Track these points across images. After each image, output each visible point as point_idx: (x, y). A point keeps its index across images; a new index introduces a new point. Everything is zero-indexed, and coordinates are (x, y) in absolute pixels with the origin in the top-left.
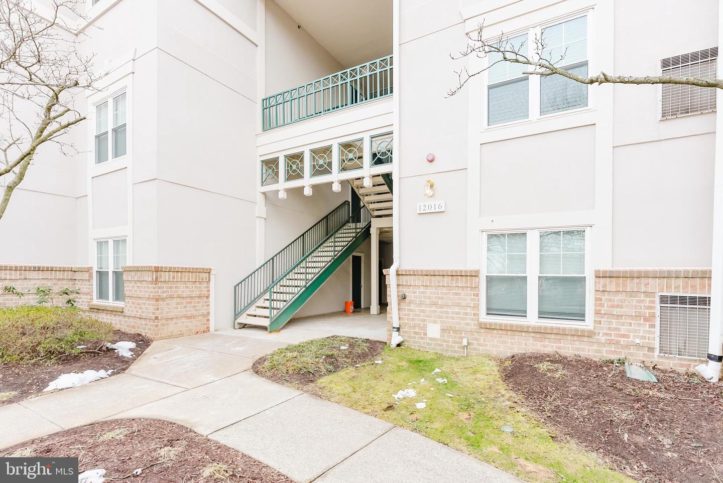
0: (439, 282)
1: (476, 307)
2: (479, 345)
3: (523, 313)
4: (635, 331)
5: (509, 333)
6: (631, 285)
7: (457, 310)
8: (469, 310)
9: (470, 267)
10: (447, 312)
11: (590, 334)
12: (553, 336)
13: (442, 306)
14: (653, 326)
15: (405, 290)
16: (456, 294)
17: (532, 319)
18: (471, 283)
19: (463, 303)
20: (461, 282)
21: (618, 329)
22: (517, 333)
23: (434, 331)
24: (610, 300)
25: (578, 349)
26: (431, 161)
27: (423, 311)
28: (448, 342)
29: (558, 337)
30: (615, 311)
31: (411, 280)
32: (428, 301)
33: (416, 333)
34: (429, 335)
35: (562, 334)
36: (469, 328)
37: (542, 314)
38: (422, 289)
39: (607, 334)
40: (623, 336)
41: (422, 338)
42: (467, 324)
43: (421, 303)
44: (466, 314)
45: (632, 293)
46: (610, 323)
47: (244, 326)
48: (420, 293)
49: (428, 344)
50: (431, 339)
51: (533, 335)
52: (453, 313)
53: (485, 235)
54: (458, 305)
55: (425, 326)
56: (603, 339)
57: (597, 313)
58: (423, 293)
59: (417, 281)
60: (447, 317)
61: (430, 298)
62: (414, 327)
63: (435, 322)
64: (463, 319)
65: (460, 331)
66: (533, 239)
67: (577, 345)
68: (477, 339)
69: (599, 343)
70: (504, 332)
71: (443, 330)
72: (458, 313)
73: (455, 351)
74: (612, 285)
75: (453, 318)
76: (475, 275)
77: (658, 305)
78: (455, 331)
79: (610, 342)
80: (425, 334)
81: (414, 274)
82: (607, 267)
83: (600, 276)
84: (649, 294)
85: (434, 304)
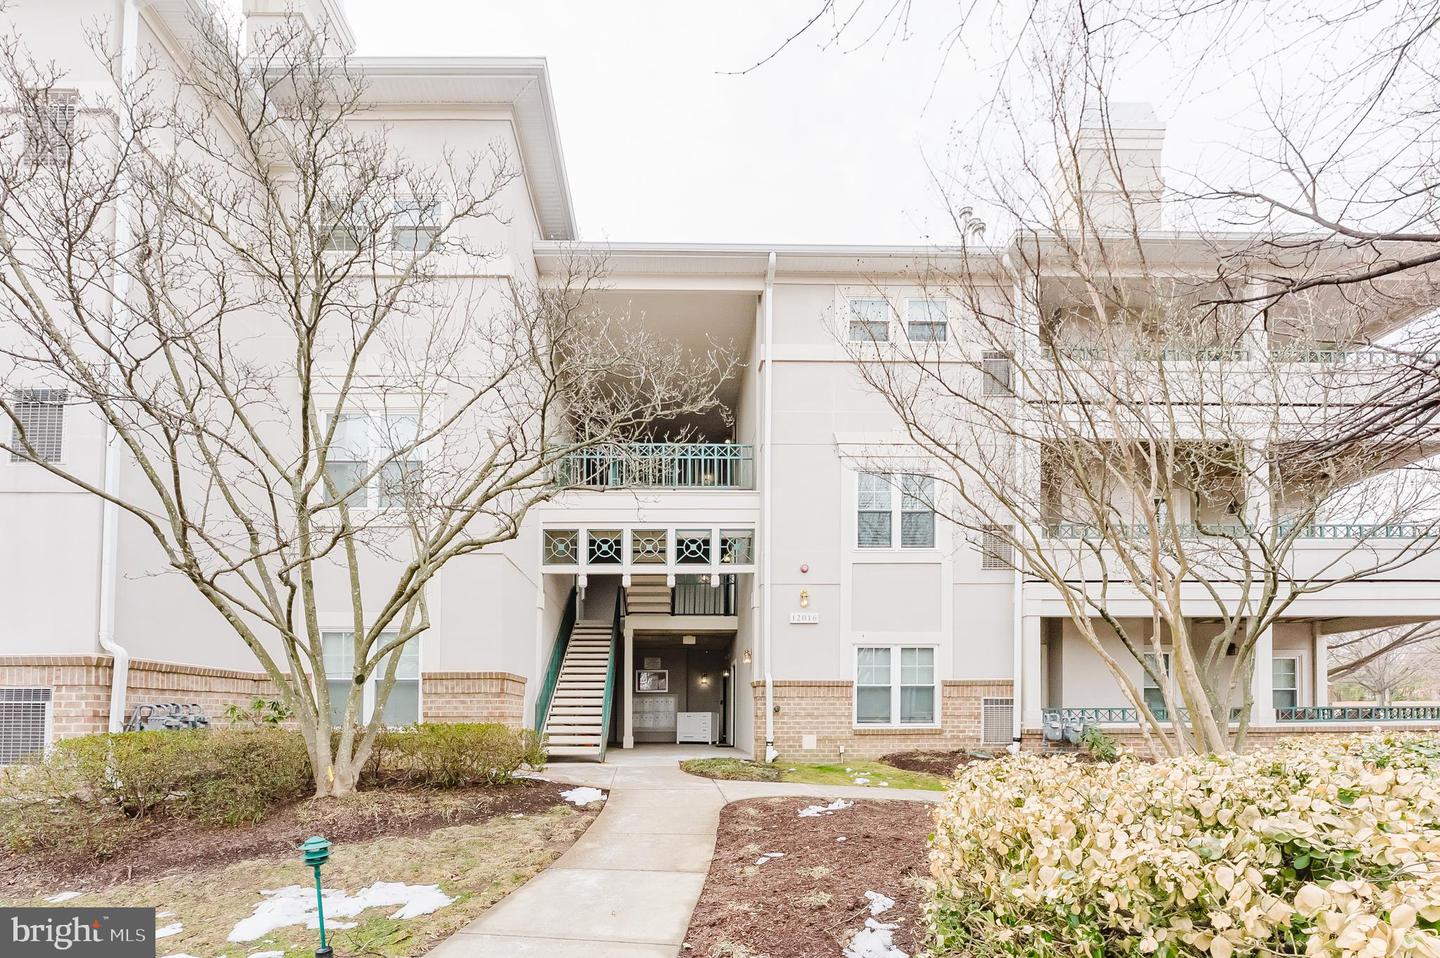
0: (815, 693)
1: (850, 715)
2: (854, 751)
3: (888, 719)
4: (970, 727)
5: (879, 737)
6: (966, 692)
7: (832, 719)
8: (843, 719)
9: (843, 677)
10: (823, 723)
11: (937, 732)
12: (914, 737)
13: (817, 717)
14: (979, 722)
15: (779, 703)
16: (832, 704)
17: (895, 723)
18: (847, 694)
19: (838, 713)
20: (837, 692)
21: (958, 727)
22: (885, 737)
23: (809, 742)
24: (953, 704)
25: (932, 746)
26: (805, 572)
27: (798, 723)
28: (824, 751)
29: (918, 737)
30: (957, 713)
31: (785, 691)
32: (803, 713)
33: (790, 746)
34: (805, 746)
35: (920, 734)
36: (844, 736)
37: (903, 718)
38: (797, 700)
39: (951, 731)
40: (962, 732)
41: (797, 751)
42: (842, 732)
43: (796, 715)
44: (841, 723)
45: (968, 698)
46: (953, 722)
48: (795, 704)
49: (804, 756)
50: (806, 751)
51: (899, 737)
52: (829, 723)
53: (855, 648)
54: (834, 715)
55: (800, 738)
56: (949, 735)
57: (942, 714)
58: (799, 704)
59: (793, 692)
60: (823, 728)
61: (804, 709)
62: (788, 740)
63: (811, 733)
64: (838, 728)
65: (835, 741)
66: (896, 654)
67: (932, 742)
68: (851, 747)
69: (946, 738)
70: (875, 737)
71: (819, 740)
72: (834, 723)
73: (832, 760)
74: (954, 692)
75: (829, 728)
76: (848, 685)
77: (983, 706)
78: (831, 740)
79: (954, 737)
80: (800, 746)
81: (788, 685)
82: (951, 677)
83: (947, 685)
84: (977, 698)
85: (810, 715)
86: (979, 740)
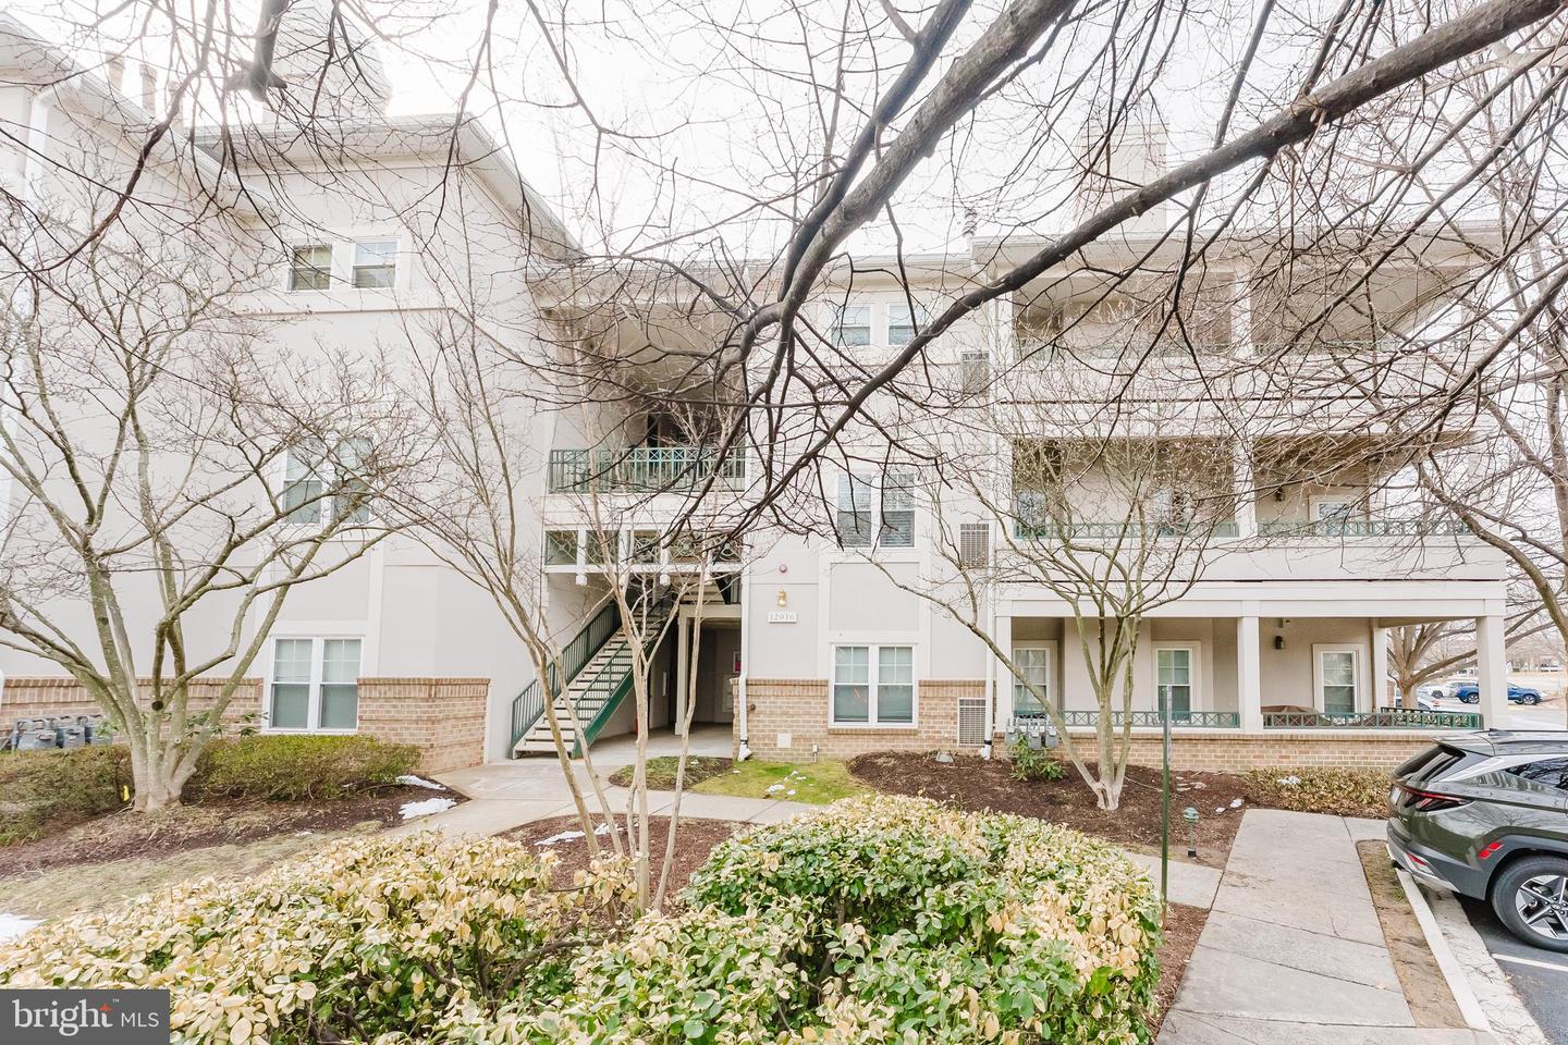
0: (790, 692)
1: (825, 715)
2: (828, 750)
3: (865, 718)
4: (945, 728)
5: (854, 737)
6: (942, 692)
7: (807, 718)
8: (818, 718)
9: (820, 677)
10: (798, 722)
11: (915, 733)
12: (888, 737)
13: (793, 716)
14: (955, 724)
15: (755, 701)
16: (807, 703)
17: (873, 723)
18: (822, 693)
19: (813, 712)
20: (813, 692)
21: (934, 727)
22: (860, 737)
23: (784, 741)
24: (928, 704)
25: (907, 746)
26: (784, 572)
27: (773, 722)
28: (798, 750)
29: (894, 737)
30: (932, 713)
31: (761, 690)
32: (779, 711)
33: (765, 745)
34: (779, 746)
35: (895, 734)
36: (818, 735)
37: (881, 718)
38: (772, 699)
39: (926, 732)
40: (937, 733)
41: (772, 749)
42: (816, 732)
43: (772, 714)
44: (816, 722)
45: (943, 699)
46: (929, 723)
47: (523, 755)
48: (770, 703)
49: (778, 754)
50: (782, 749)
51: (873, 737)
52: (803, 722)
53: (834, 647)
54: (809, 713)
55: (775, 738)
56: (924, 736)
57: (920, 715)
58: (774, 703)
59: (769, 691)
60: (797, 726)
61: (780, 708)
62: (764, 738)
63: (786, 732)
64: (813, 727)
65: (810, 739)
66: (874, 653)
67: (907, 743)
68: (826, 746)
69: (922, 740)
71: (793, 739)
72: (808, 722)
73: (805, 759)
74: (930, 692)
75: (803, 727)
76: (825, 684)
77: (958, 707)
78: (805, 739)
79: (929, 738)
80: (775, 745)
81: (765, 683)
82: (927, 677)
83: (923, 684)
84: (953, 699)
85: (784, 714)
86: (955, 741)
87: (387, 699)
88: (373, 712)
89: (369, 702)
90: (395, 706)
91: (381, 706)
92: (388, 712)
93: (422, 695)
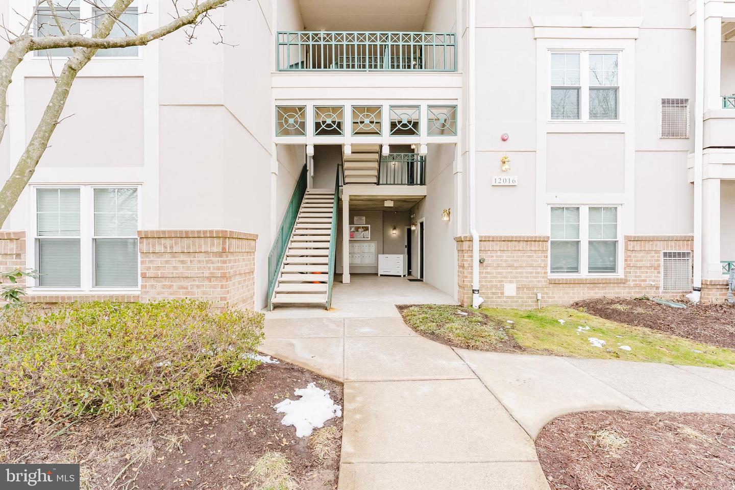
0: (515, 247)
1: (545, 267)
2: (549, 298)
3: (577, 270)
4: (650, 277)
5: (571, 285)
6: (648, 246)
7: (530, 270)
8: (539, 270)
10: (522, 273)
12: (601, 285)
13: (516, 268)
14: (659, 273)
15: (483, 255)
16: (529, 257)
17: (584, 273)
18: (543, 247)
19: (535, 264)
20: (535, 246)
21: (640, 276)
22: (577, 285)
23: (510, 290)
24: (636, 257)
25: (617, 293)
26: (504, 140)
27: (500, 273)
28: (523, 298)
29: (604, 285)
30: (639, 264)
31: (489, 245)
32: (504, 264)
33: (493, 293)
34: (506, 294)
35: (607, 283)
36: (540, 285)
37: (592, 269)
38: (499, 253)
39: (634, 280)
40: (643, 281)
41: (499, 297)
42: (539, 281)
43: (499, 266)
44: (538, 273)
45: (648, 252)
46: (636, 272)
48: (497, 257)
49: (505, 302)
50: (508, 297)
51: (588, 285)
52: (527, 273)
53: (549, 207)
54: (532, 266)
55: (502, 286)
56: (632, 284)
57: (626, 266)
58: (500, 257)
59: (496, 246)
60: (521, 277)
61: (506, 261)
62: (491, 288)
63: (511, 282)
64: (535, 277)
65: (533, 288)
66: (584, 212)
67: (617, 290)
68: (547, 293)
69: (629, 287)
70: (568, 285)
71: (518, 288)
72: (531, 273)
73: (529, 306)
74: (637, 246)
75: (527, 277)
76: (542, 240)
77: (662, 258)
78: (528, 288)
79: (636, 286)
80: (502, 293)
81: (493, 239)
82: (632, 234)
83: (629, 239)
84: (657, 252)
85: (510, 266)
86: (658, 288)
87: (174, 254)
88: (158, 268)
89: (152, 257)
90: (183, 262)
91: (167, 262)
92: (175, 268)
93: (215, 249)
